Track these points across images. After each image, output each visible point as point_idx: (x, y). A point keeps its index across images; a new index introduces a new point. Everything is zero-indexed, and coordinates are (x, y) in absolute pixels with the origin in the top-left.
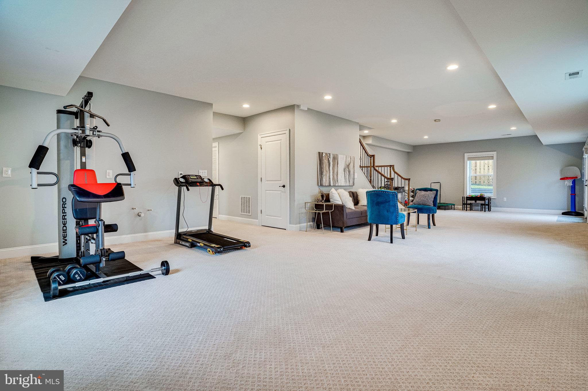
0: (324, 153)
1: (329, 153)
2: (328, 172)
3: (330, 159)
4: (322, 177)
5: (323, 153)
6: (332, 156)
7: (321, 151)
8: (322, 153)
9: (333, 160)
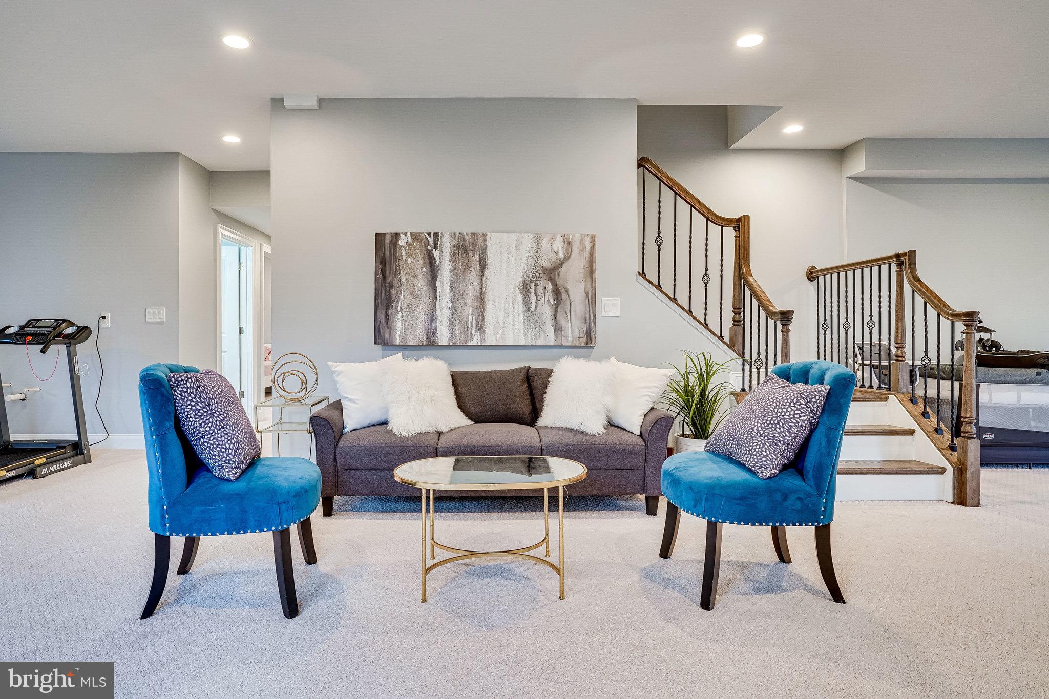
0: (406, 234)
1: (433, 232)
2: (426, 299)
3: (436, 254)
4: (387, 315)
5: (402, 236)
6: (447, 243)
7: (388, 230)
8: (396, 236)
9: (454, 255)
